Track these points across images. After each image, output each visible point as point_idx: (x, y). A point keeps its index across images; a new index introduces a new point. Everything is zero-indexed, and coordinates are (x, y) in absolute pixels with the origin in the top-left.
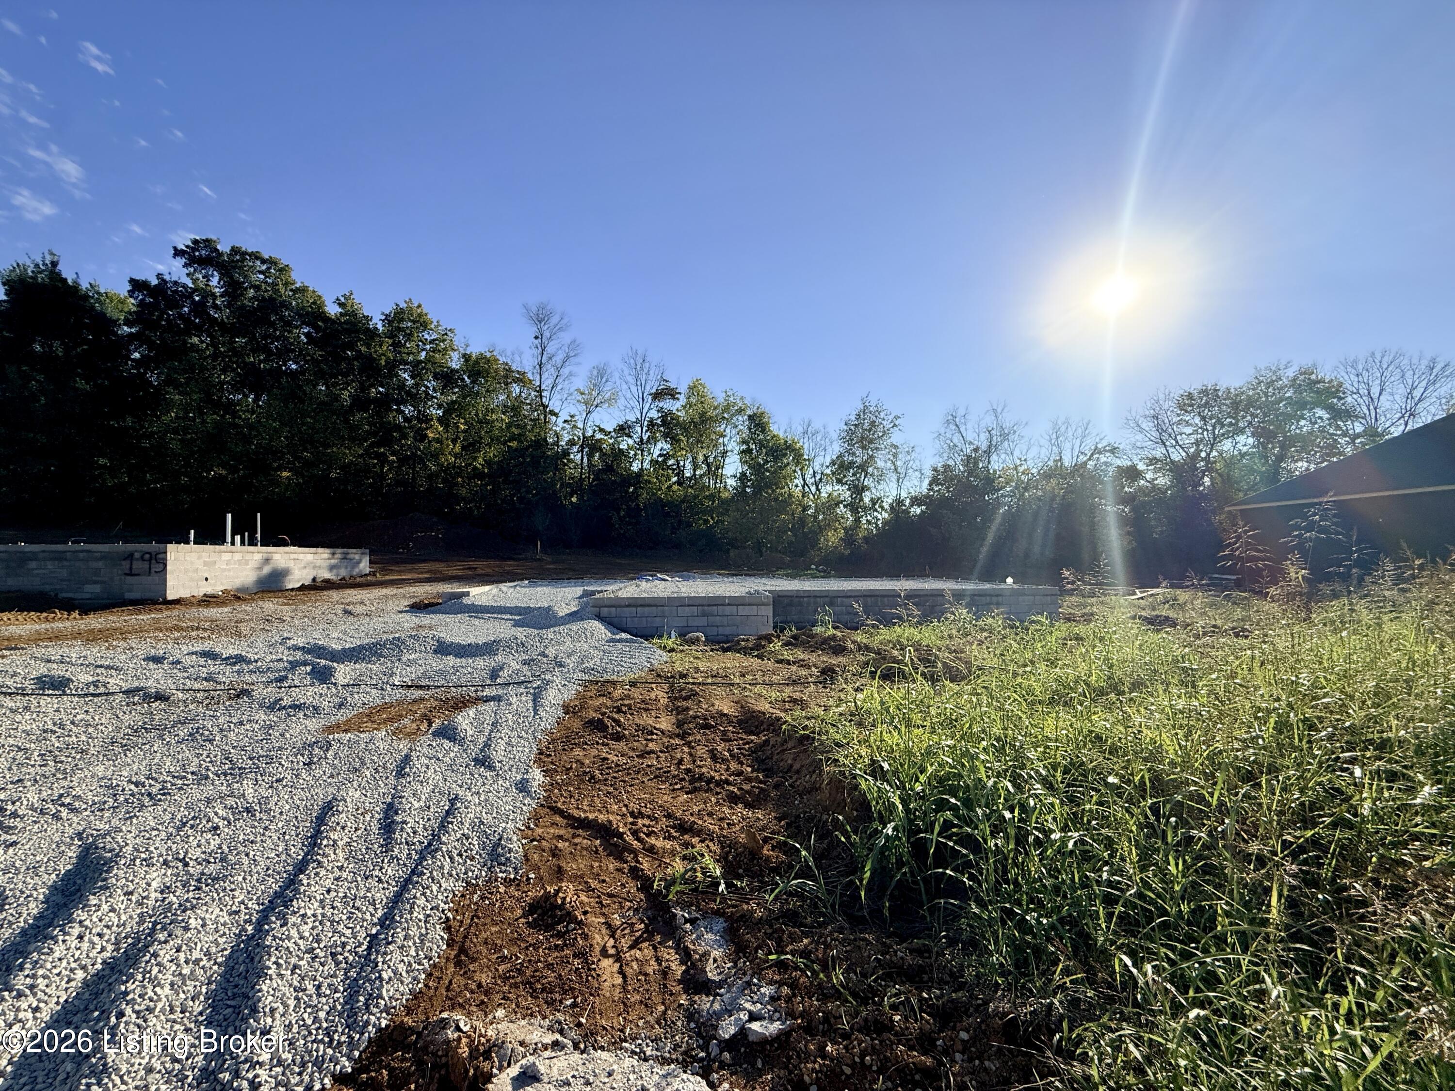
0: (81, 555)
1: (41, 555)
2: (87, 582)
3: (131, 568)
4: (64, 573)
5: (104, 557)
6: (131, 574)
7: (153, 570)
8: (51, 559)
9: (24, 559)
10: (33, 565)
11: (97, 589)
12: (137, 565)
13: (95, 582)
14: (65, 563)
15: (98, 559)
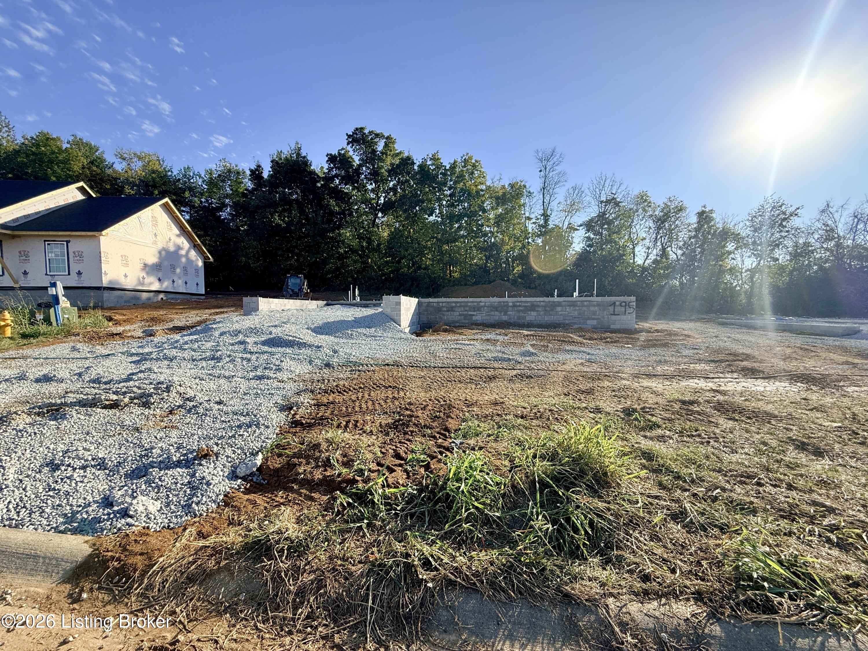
0: (586, 303)
1: (564, 303)
2: (589, 319)
3: (614, 311)
4: (576, 313)
5: (599, 305)
6: (614, 314)
7: (627, 312)
8: (568, 306)
9: (555, 305)
10: (559, 309)
11: (594, 322)
12: (618, 309)
13: (594, 319)
14: (577, 308)
15: (595, 306)
